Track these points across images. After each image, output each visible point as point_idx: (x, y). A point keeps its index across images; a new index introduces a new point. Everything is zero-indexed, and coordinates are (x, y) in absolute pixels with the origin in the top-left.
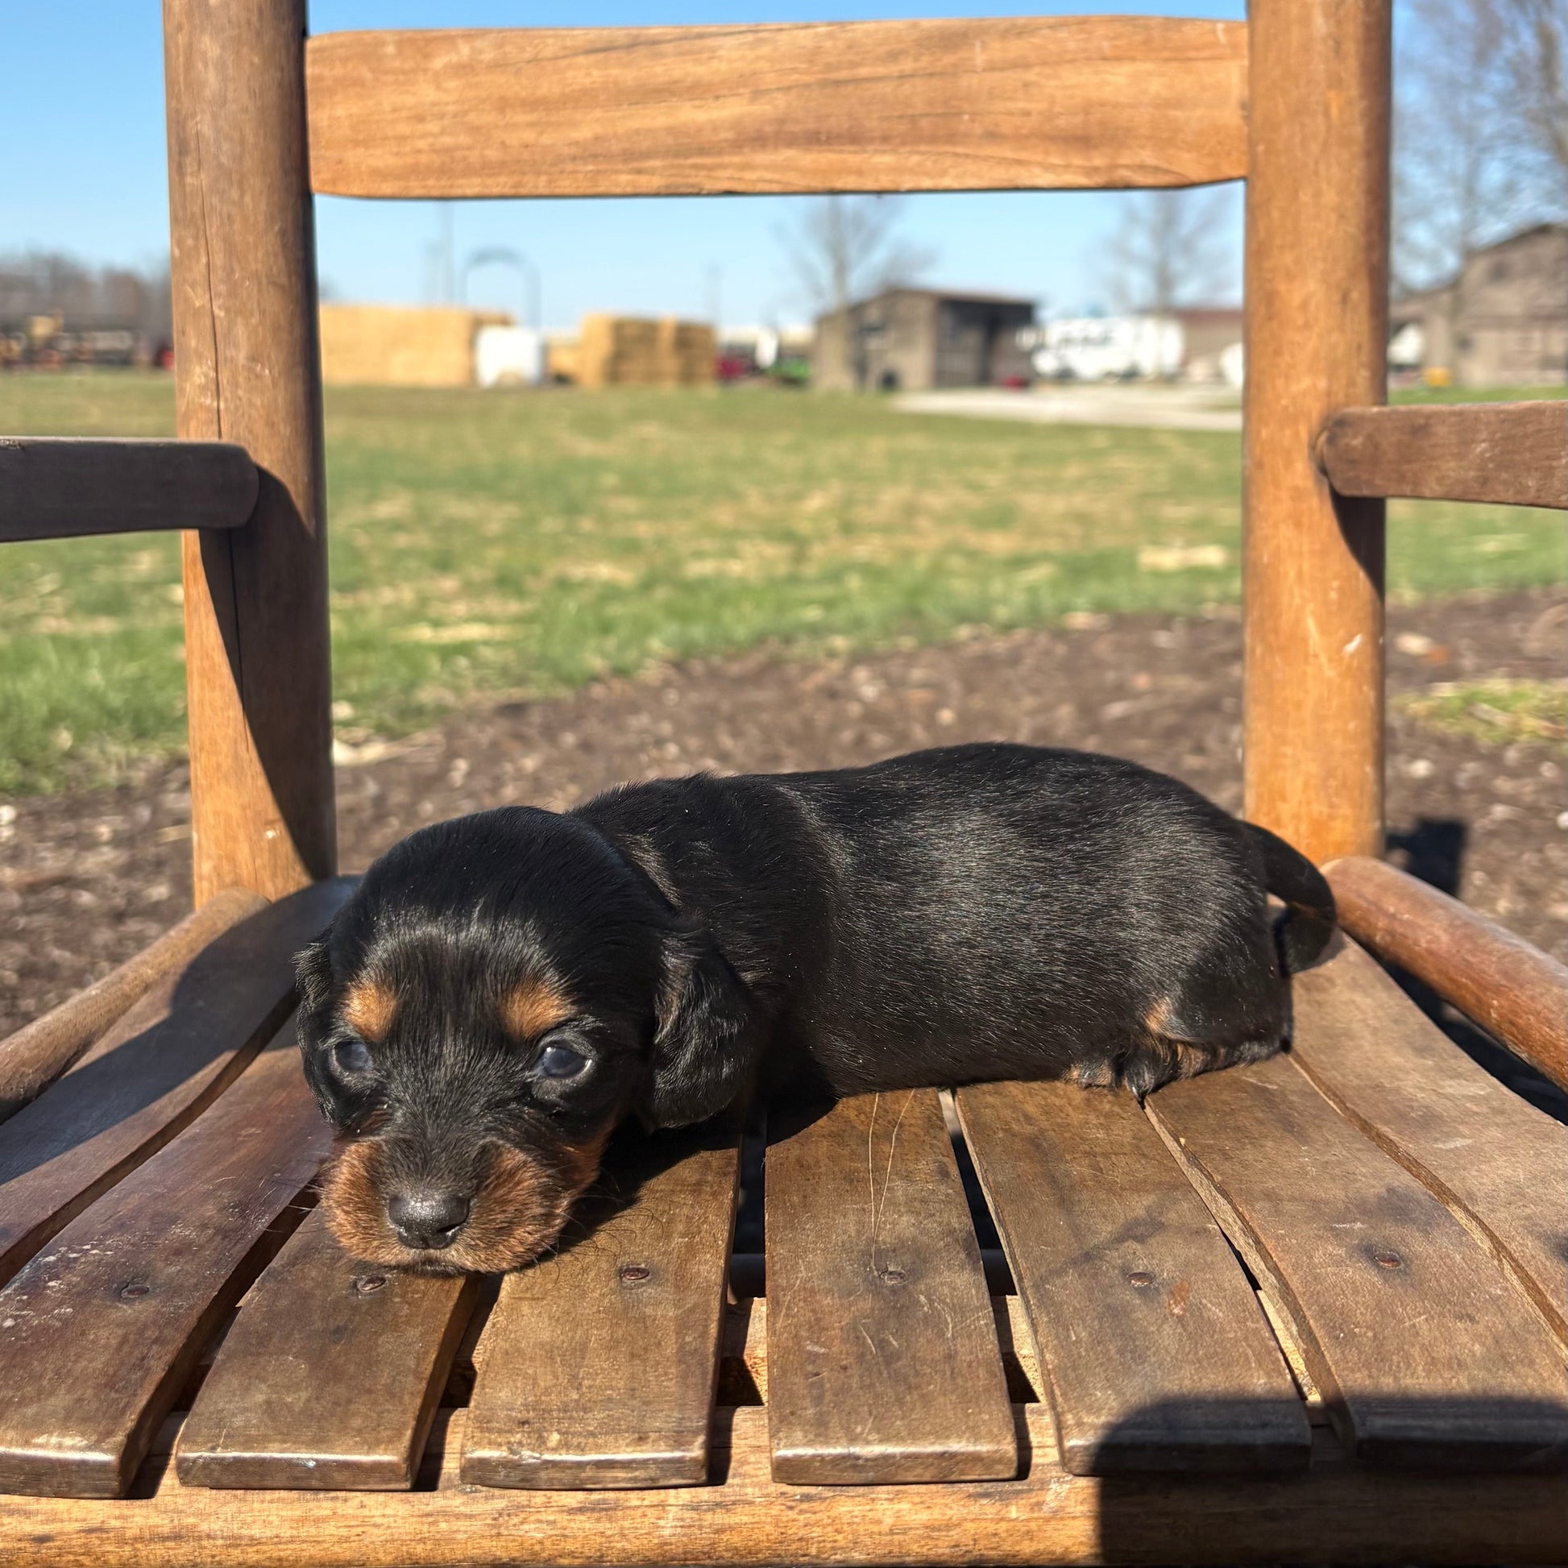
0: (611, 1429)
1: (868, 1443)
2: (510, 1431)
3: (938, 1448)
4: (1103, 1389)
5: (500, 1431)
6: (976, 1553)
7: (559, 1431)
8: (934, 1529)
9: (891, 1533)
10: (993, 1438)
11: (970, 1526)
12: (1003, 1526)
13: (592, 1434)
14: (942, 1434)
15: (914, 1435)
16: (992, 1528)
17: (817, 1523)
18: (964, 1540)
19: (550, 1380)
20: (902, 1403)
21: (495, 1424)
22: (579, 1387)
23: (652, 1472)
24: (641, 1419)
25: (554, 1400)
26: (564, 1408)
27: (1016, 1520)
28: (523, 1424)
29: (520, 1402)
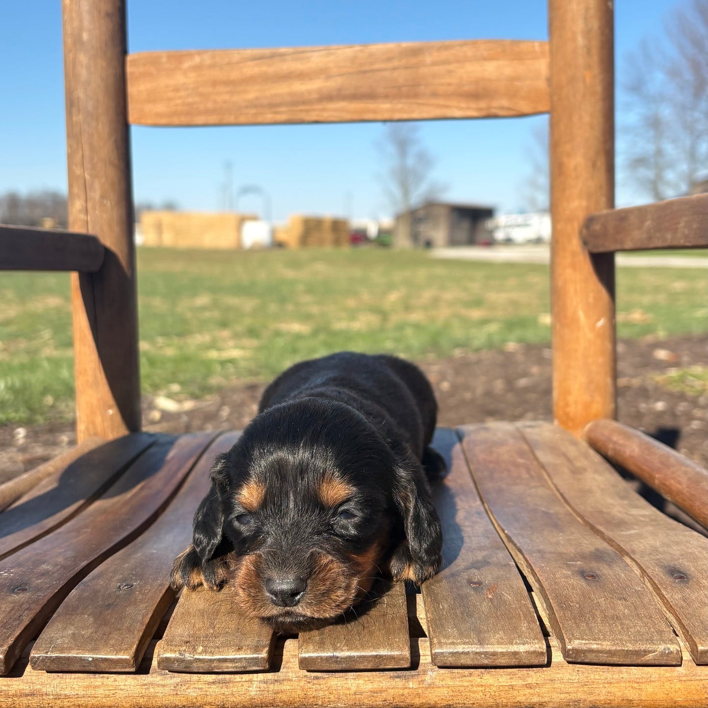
0: (226, 645)
1: (342, 651)
2: (181, 646)
3: (374, 653)
4: (452, 628)
5: (176, 646)
6: (394, 704)
7: (202, 646)
8: (374, 692)
9: (355, 694)
10: (400, 649)
11: (391, 692)
12: (406, 691)
13: (218, 647)
14: (376, 647)
15: (363, 647)
16: (401, 692)
17: (321, 690)
18: (388, 698)
19: (201, 625)
20: (359, 634)
21: (174, 643)
22: (214, 628)
23: (244, 664)
24: (240, 641)
25: (202, 633)
26: (206, 636)
27: (412, 688)
28: (187, 642)
29: (187, 633)
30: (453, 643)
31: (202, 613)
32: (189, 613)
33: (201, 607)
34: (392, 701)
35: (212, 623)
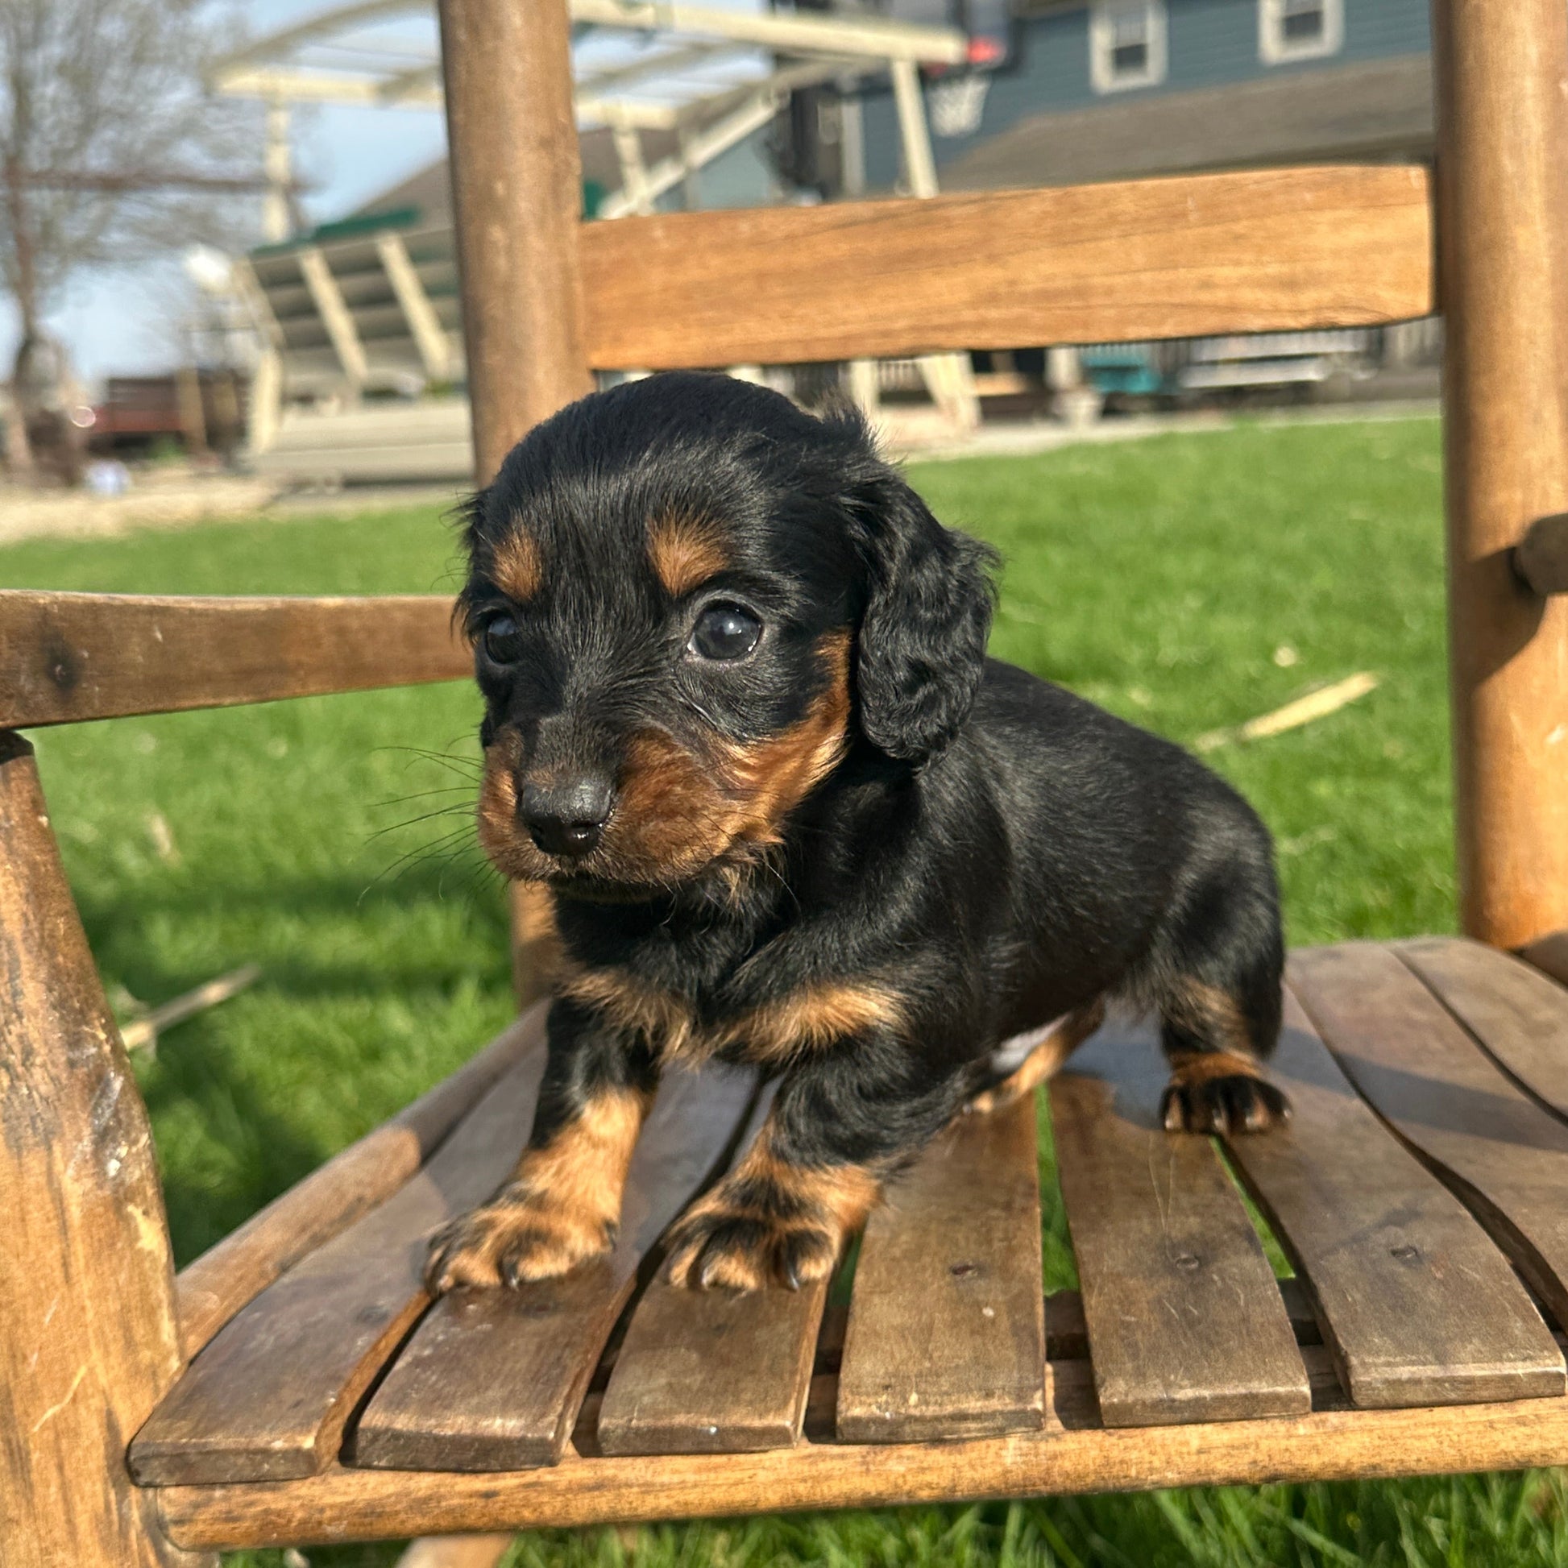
0: (966, 1390)
1: (1181, 1387)
2: (876, 1394)
3: (1242, 1390)
4: (1381, 1336)
5: (868, 1395)
6: (1271, 1468)
7: (918, 1392)
8: (1233, 1447)
9: (1200, 1452)
10: (1290, 1380)
11: (1264, 1444)
12: (1294, 1442)
13: (947, 1394)
14: (1246, 1376)
15: (1221, 1379)
16: (1284, 1443)
17: (1135, 1447)
18: (1260, 1457)
19: (905, 1354)
20: (1207, 1356)
21: (863, 1389)
22: (931, 1358)
23: (1000, 1422)
24: (986, 1380)
25: (912, 1369)
26: (920, 1375)
27: (1305, 1436)
28: (887, 1387)
29: (882, 1371)
30: (1388, 1364)
31: (902, 1332)
32: (877, 1334)
33: (897, 1321)
34: (1266, 1463)
35: (926, 1350)
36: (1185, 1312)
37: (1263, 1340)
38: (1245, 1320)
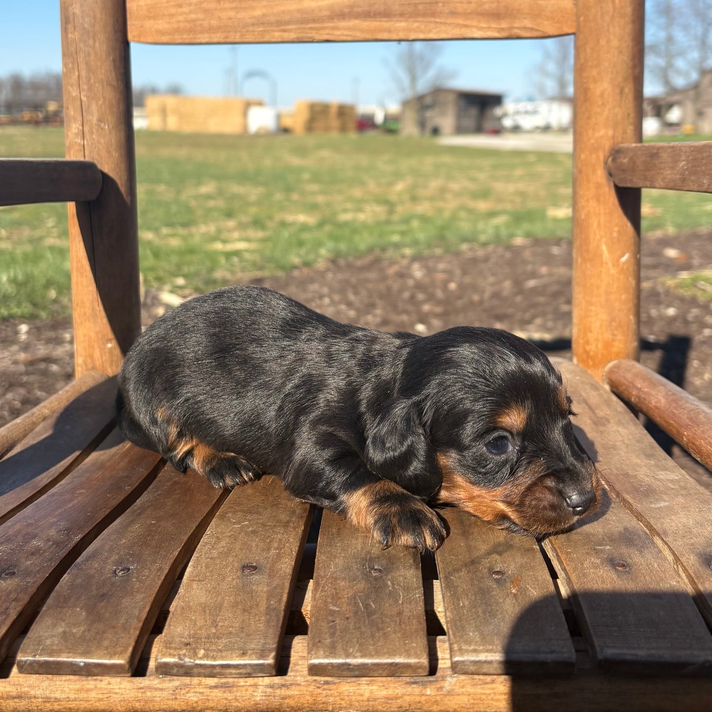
0: (229, 648)
1: (355, 657)
2: (180, 648)
3: (390, 661)
4: (474, 632)
5: (175, 649)
7: (204, 649)
8: (389, 699)
9: (368, 700)
10: (417, 656)
11: (407, 698)
12: (423, 698)
13: (220, 651)
14: (392, 654)
15: (378, 654)
16: (418, 699)
17: (332, 695)
18: (404, 704)
19: (203, 623)
20: (373, 636)
21: (173, 645)
22: (216, 626)
23: (249, 670)
24: (245, 643)
25: (203, 633)
26: (208, 637)
27: (430, 695)
28: (187, 644)
29: (187, 633)
30: (475, 651)
31: (204, 608)
32: (190, 608)
33: (203, 600)
35: (215, 621)
36: (367, 606)
37: (408, 628)
38: (400, 613)
